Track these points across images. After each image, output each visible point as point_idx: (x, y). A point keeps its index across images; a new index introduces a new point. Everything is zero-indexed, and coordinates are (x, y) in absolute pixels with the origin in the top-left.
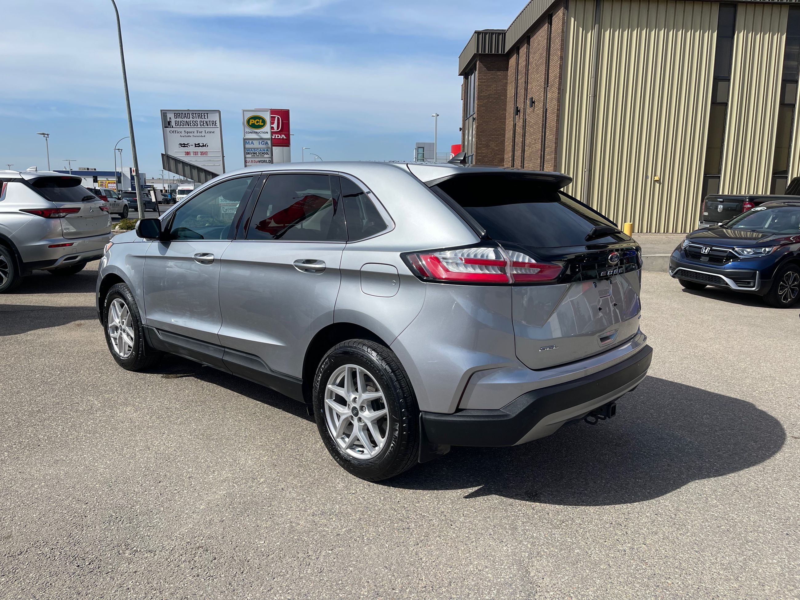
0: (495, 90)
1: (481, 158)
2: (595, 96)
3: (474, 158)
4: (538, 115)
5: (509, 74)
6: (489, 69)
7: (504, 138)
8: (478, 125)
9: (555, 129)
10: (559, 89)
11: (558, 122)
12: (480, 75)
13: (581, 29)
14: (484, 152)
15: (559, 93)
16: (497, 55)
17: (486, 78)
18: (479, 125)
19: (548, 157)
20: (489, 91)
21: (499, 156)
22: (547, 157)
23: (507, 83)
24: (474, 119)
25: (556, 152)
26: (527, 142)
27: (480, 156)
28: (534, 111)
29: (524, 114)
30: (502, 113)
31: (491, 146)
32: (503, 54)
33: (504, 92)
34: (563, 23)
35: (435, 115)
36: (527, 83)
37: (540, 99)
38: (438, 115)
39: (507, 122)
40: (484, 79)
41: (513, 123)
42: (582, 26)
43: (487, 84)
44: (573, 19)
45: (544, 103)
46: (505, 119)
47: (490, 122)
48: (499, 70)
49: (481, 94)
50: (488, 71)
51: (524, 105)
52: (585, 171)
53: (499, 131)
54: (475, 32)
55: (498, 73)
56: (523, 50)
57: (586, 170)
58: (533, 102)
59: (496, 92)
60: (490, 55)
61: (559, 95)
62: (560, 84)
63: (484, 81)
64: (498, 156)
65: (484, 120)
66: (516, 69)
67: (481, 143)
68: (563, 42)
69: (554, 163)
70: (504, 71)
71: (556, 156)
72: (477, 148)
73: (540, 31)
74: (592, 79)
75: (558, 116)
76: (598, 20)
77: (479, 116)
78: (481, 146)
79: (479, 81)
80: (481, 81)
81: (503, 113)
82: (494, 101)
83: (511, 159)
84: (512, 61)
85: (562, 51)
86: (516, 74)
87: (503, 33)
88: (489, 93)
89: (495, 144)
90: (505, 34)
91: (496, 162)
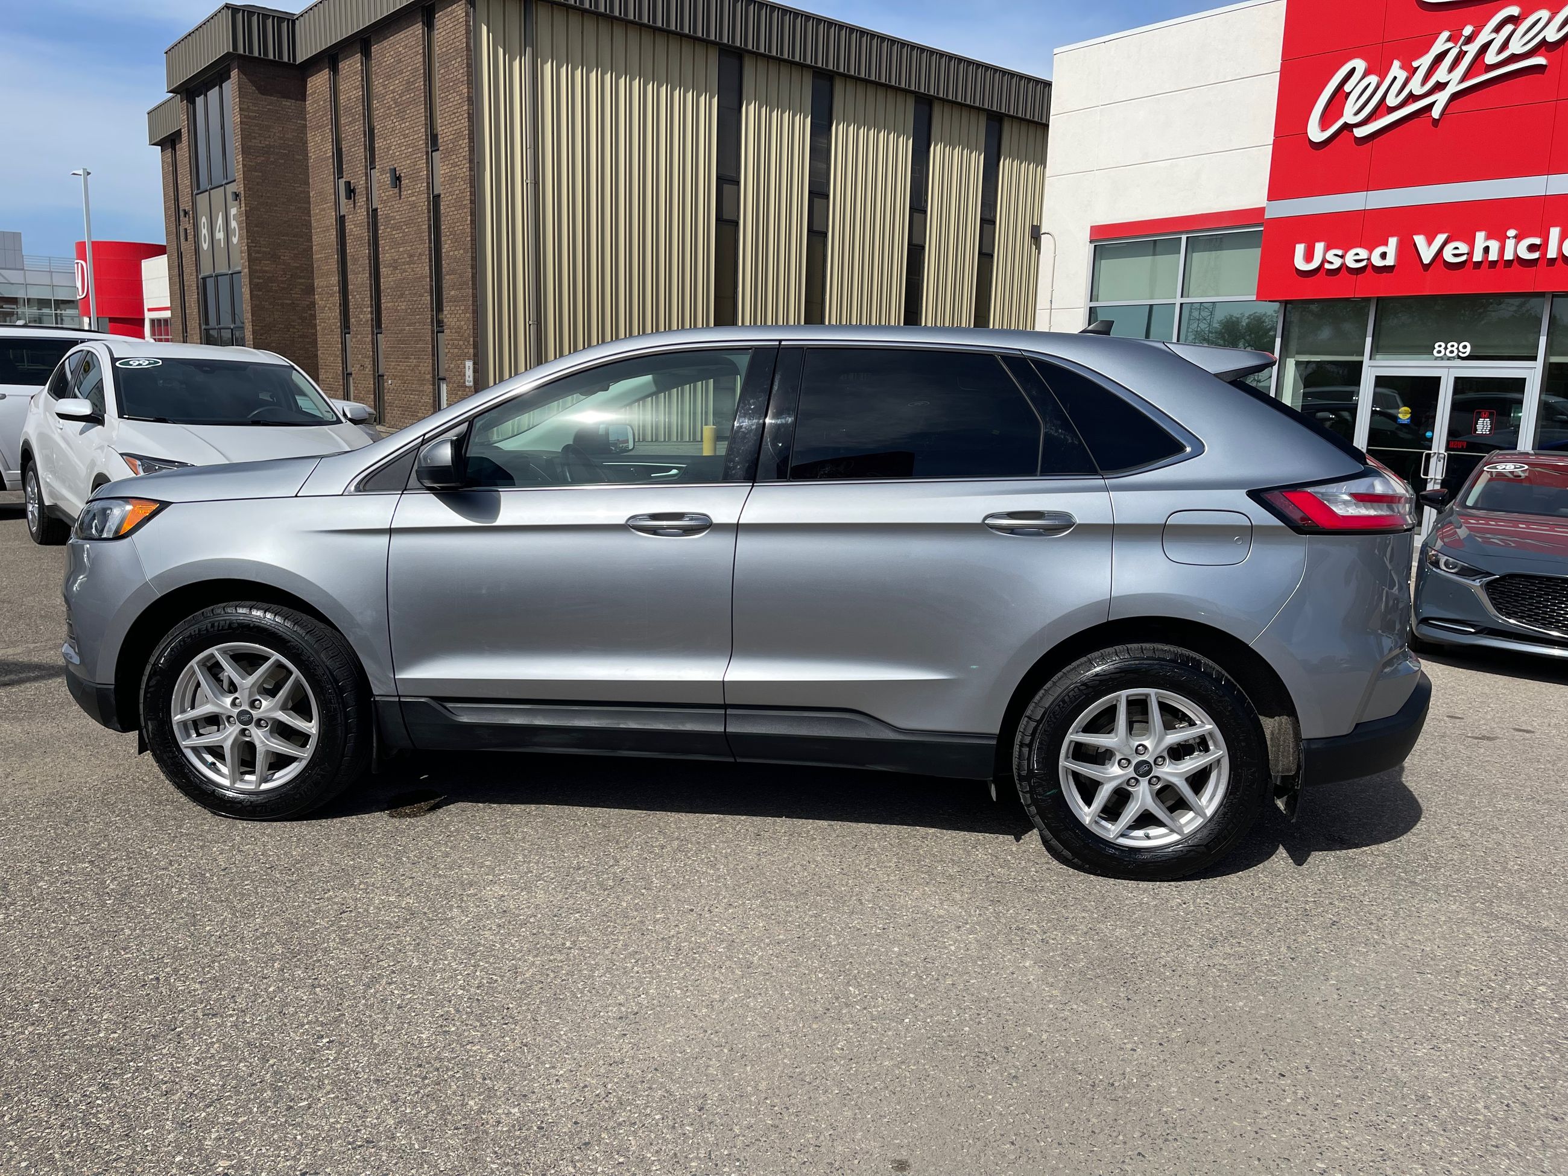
0: (280, 138)
1: (261, 281)
2: (536, 183)
3: (245, 281)
4: (413, 206)
5: (309, 108)
6: (263, 90)
7: (310, 244)
8: (248, 209)
9: (469, 239)
10: (471, 161)
11: (473, 226)
12: (243, 100)
13: (501, 51)
14: (267, 268)
15: (471, 169)
16: (278, 64)
17: (257, 108)
18: (251, 210)
19: (452, 293)
20: (268, 139)
21: (303, 281)
22: (448, 293)
23: (305, 126)
24: (236, 196)
25: (474, 284)
26: (385, 257)
27: (259, 278)
28: (400, 196)
29: (369, 199)
30: (300, 189)
31: (282, 257)
32: (292, 64)
33: (301, 144)
34: (468, 32)
35: (81, 172)
36: (370, 134)
37: (417, 175)
38: (89, 174)
39: (315, 210)
40: (254, 111)
41: (336, 215)
42: (502, 44)
43: (260, 122)
44: (484, 28)
45: (428, 183)
46: (309, 203)
47: (276, 206)
48: (286, 96)
49: (250, 144)
50: (259, 95)
51: (367, 179)
52: (530, 325)
53: (297, 228)
54: (225, 6)
55: (284, 103)
56: (351, 66)
57: (531, 322)
58: (397, 180)
59: (282, 142)
60: (262, 62)
61: (472, 173)
62: (472, 150)
63: (255, 114)
64: (300, 281)
65: (261, 200)
66: (331, 101)
67: (259, 249)
68: (470, 69)
69: (473, 305)
70: (297, 100)
71: (475, 291)
72: (250, 260)
73: (401, 35)
74: (528, 150)
75: (473, 214)
76: (529, 40)
77: (249, 189)
78: (260, 255)
79: (243, 113)
80: (246, 113)
81: (302, 190)
82: (280, 161)
83: (336, 289)
84: (318, 83)
85: (470, 86)
86: (331, 111)
87: (288, 20)
88: (268, 143)
89: (292, 255)
90: (294, 22)
91: (296, 293)
